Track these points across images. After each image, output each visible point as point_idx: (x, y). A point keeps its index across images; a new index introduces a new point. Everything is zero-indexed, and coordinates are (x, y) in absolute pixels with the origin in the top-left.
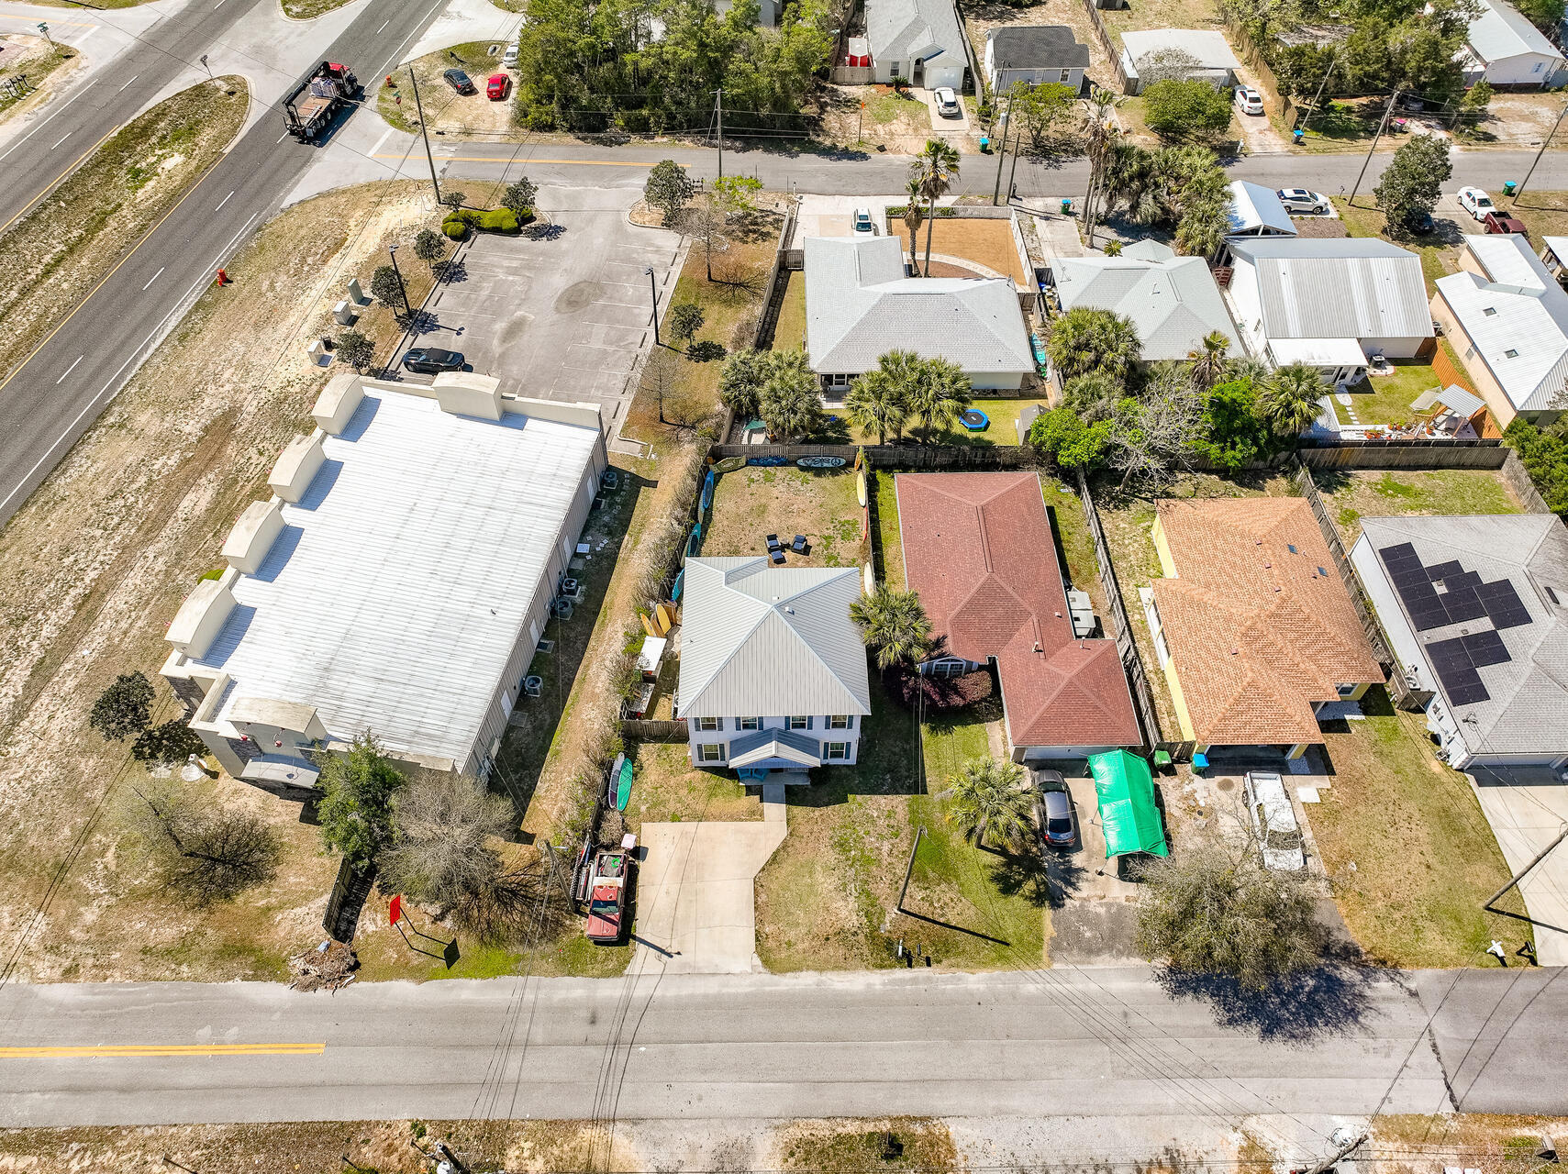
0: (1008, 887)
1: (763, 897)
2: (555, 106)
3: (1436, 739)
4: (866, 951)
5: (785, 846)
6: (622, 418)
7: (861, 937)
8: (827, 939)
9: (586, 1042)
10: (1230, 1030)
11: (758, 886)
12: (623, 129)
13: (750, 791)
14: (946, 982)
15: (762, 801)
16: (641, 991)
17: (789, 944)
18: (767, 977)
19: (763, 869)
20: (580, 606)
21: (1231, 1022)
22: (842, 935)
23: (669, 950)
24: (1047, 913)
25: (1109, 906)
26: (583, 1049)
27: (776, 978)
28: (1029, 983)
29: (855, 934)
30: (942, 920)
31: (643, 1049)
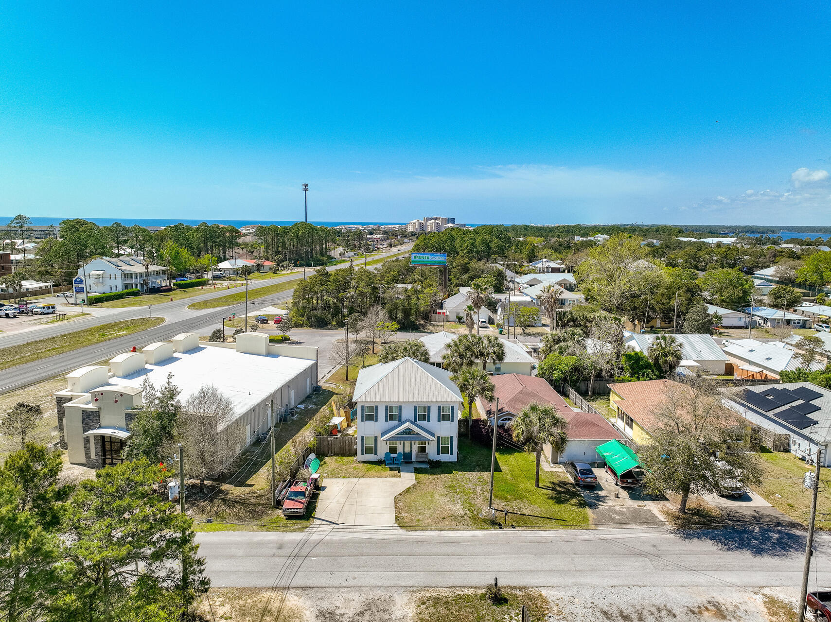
0: (559, 501)
1: (400, 504)
2: (305, 318)
3: (803, 459)
4: (470, 523)
5: (414, 486)
6: (325, 379)
7: (467, 518)
8: (444, 518)
9: (274, 556)
10: (730, 552)
11: (397, 500)
12: (335, 326)
13: (391, 469)
14: (527, 534)
15: (399, 472)
16: (315, 537)
17: (418, 521)
18: (404, 532)
19: (401, 494)
20: (296, 421)
21: (729, 549)
22: (453, 517)
23: (337, 522)
24: (589, 511)
25: (628, 509)
26: (271, 559)
27: (410, 533)
28: (584, 535)
29: (462, 517)
30: (519, 513)
31: (314, 559)
